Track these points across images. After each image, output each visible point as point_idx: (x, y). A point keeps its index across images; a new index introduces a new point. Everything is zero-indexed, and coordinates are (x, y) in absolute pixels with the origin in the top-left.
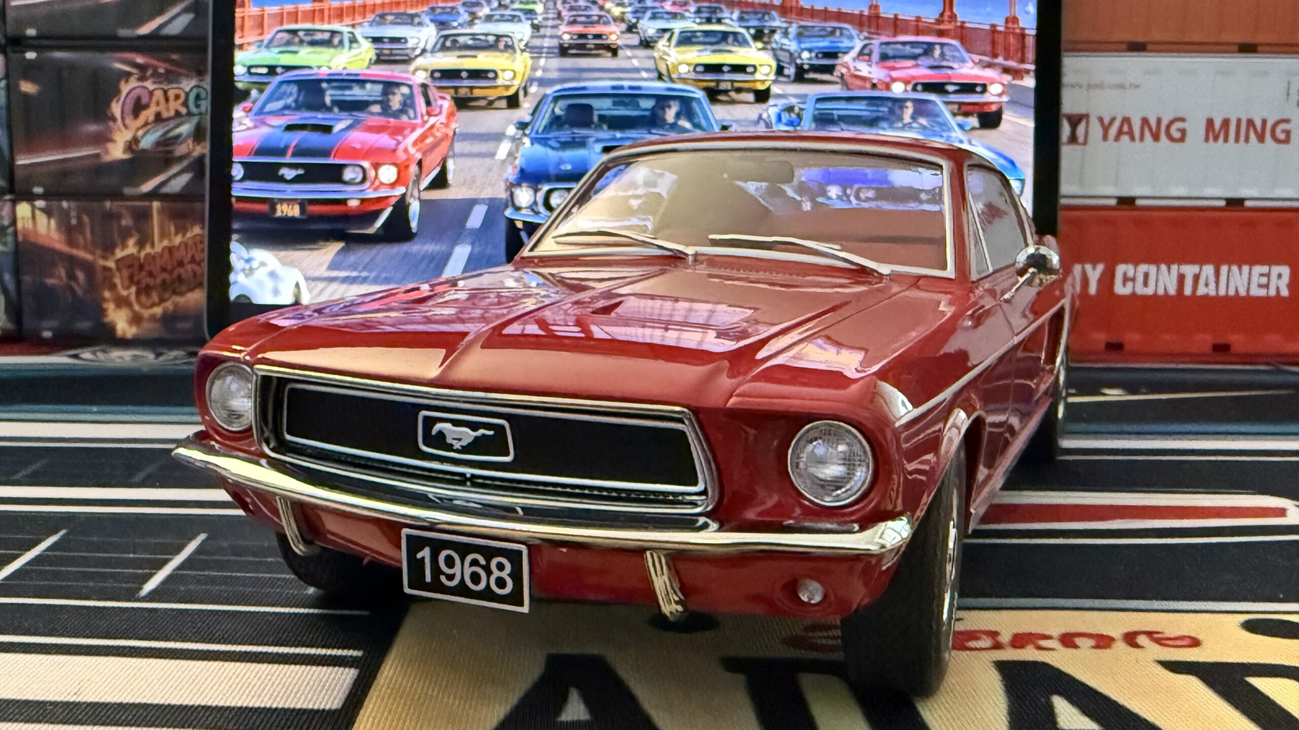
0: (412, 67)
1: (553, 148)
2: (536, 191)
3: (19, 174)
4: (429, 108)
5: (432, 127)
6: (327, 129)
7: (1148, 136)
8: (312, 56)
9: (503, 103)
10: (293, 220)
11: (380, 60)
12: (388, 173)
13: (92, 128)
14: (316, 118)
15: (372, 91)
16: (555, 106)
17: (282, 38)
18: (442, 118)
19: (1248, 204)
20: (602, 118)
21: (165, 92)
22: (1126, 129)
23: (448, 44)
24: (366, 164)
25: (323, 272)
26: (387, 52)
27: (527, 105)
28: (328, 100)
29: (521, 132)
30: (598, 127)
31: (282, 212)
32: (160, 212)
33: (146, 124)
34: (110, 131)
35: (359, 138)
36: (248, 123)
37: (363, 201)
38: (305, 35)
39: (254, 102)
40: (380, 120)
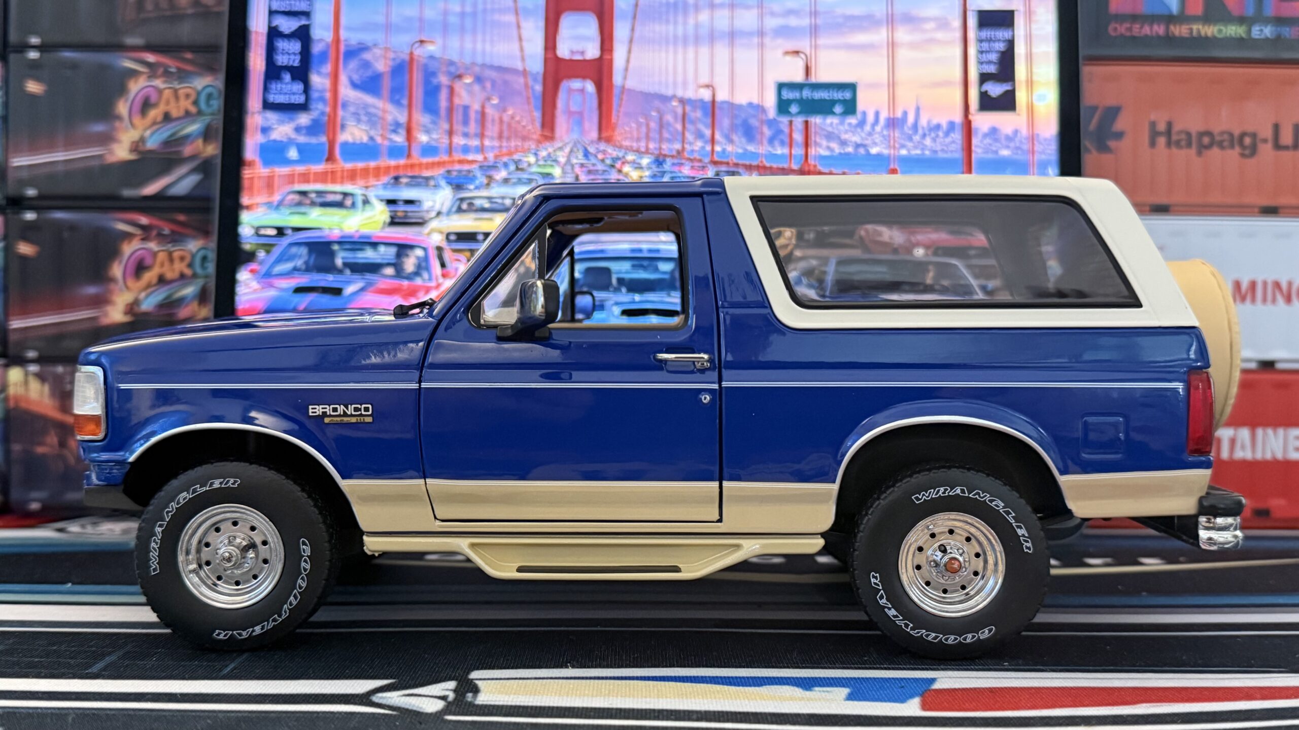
0: (426, 230)
3: (13, 338)
4: (445, 270)
6: (337, 292)
8: (323, 219)
11: (393, 222)
13: (91, 290)
15: (386, 253)
17: (293, 199)
19: (1280, 366)
20: (621, 281)
21: (170, 255)
23: (464, 206)
26: (399, 214)
28: (339, 262)
30: (617, 290)
33: (149, 286)
34: (111, 292)
36: (255, 285)
38: (317, 197)
39: (261, 263)
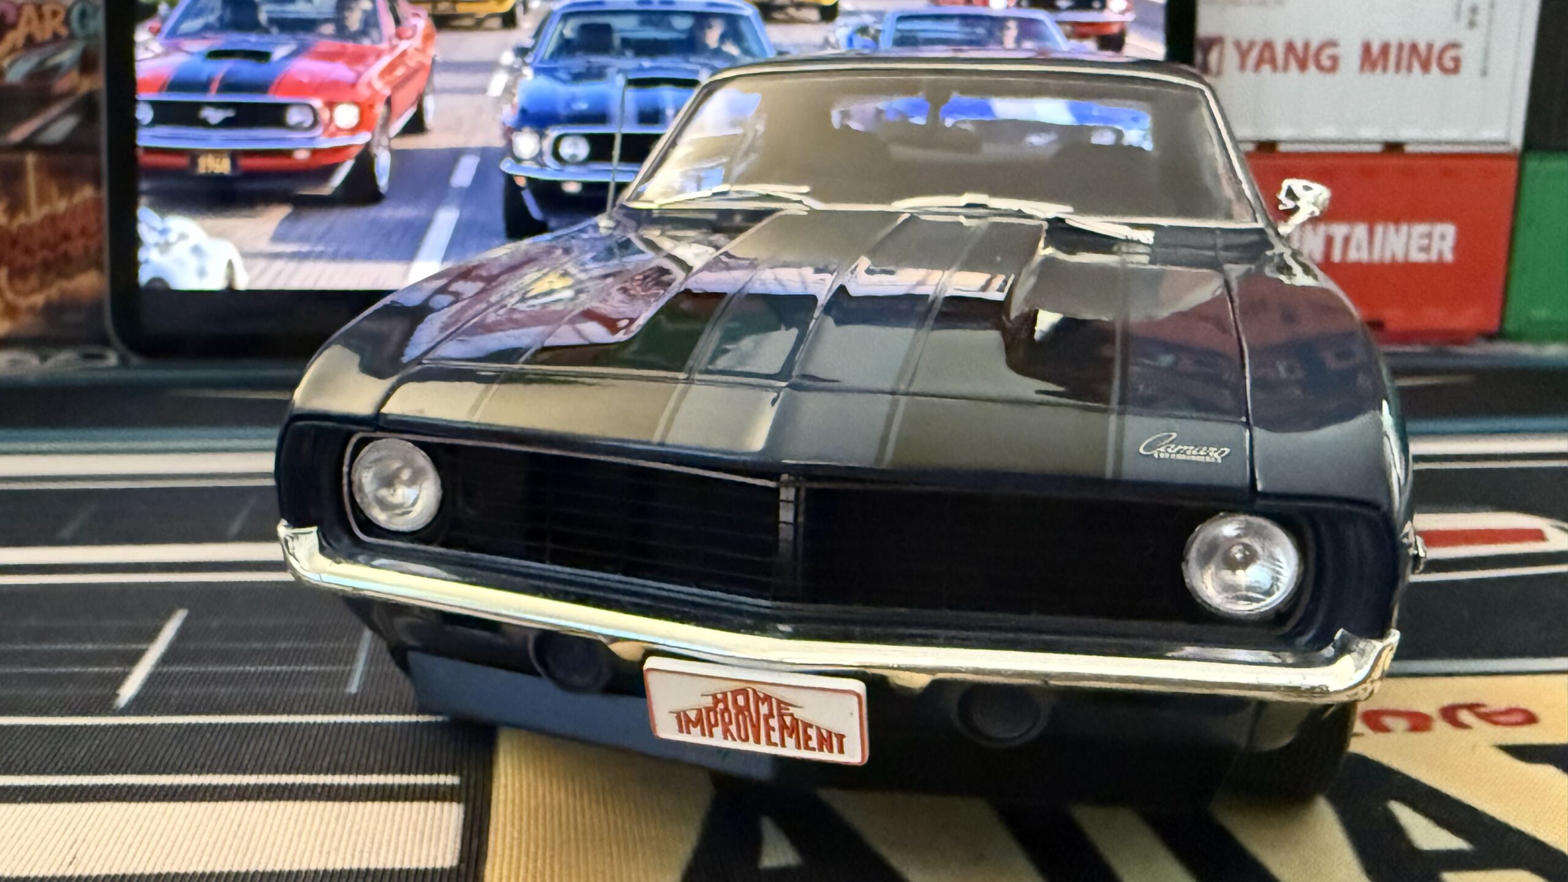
1: (564, 82)
2: (542, 136)
4: (400, 28)
5: (404, 54)
6: (262, 56)
7: (1293, 64)
9: (496, 22)
10: (220, 178)
12: (346, 115)
14: (247, 41)
16: (564, 27)
18: (417, 42)
19: (1409, 149)
20: (626, 43)
21: (38, 7)
22: (1267, 55)
24: (317, 103)
25: (264, 245)
27: (527, 25)
28: (263, 17)
29: (519, 60)
30: (621, 54)
31: (207, 168)
32: (38, 167)
33: (13, 50)
35: (306, 68)
36: (156, 47)
37: (315, 152)
39: (164, 19)
40: (334, 45)
